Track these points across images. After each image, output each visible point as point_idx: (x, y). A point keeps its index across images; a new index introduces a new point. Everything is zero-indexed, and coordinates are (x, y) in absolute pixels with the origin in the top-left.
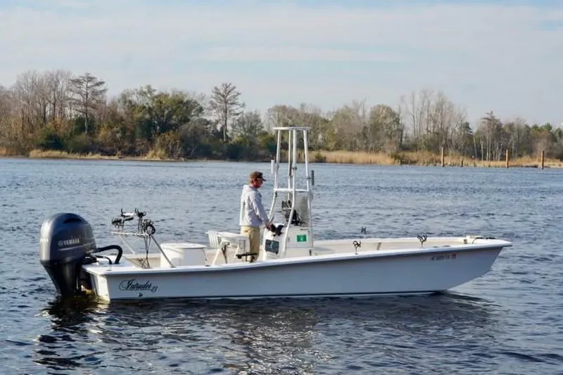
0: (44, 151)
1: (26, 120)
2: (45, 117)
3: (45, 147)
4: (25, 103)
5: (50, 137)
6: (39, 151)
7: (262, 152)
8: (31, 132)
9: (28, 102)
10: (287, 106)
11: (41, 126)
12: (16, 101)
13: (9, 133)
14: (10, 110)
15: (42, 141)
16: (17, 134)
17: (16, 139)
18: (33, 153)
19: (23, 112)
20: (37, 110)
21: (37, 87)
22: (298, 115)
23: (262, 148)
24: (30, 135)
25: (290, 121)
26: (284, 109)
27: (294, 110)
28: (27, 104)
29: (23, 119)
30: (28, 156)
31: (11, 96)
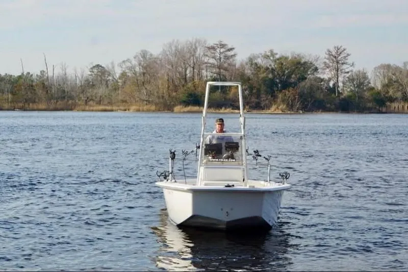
0: (186, 107)
1: (170, 81)
2: (186, 78)
3: (187, 103)
4: (170, 67)
5: (190, 95)
6: (181, 107)
7: (370, 105)
8: (176, 91)
9: (172, 66)
10: (392, 64)
11: (183, 86)
12: (162, 66)
13: (157, 93)
14: (157, 74)
15: (184, 98)
16: (164, 94)
17: (163, 97)
18: (177, 109)
19: (168, 75)
20: (179, 73)
21: (179, 53)
22: (401, 72)
23: (370, 101)
24: (174, 94)
25: (394, 77)
26: (388, 67)
27: (397, 68)
28: (171, 68)
29: (168, 80)
30: (173, 111)
31: (159, 62)
